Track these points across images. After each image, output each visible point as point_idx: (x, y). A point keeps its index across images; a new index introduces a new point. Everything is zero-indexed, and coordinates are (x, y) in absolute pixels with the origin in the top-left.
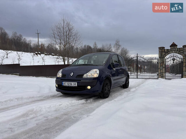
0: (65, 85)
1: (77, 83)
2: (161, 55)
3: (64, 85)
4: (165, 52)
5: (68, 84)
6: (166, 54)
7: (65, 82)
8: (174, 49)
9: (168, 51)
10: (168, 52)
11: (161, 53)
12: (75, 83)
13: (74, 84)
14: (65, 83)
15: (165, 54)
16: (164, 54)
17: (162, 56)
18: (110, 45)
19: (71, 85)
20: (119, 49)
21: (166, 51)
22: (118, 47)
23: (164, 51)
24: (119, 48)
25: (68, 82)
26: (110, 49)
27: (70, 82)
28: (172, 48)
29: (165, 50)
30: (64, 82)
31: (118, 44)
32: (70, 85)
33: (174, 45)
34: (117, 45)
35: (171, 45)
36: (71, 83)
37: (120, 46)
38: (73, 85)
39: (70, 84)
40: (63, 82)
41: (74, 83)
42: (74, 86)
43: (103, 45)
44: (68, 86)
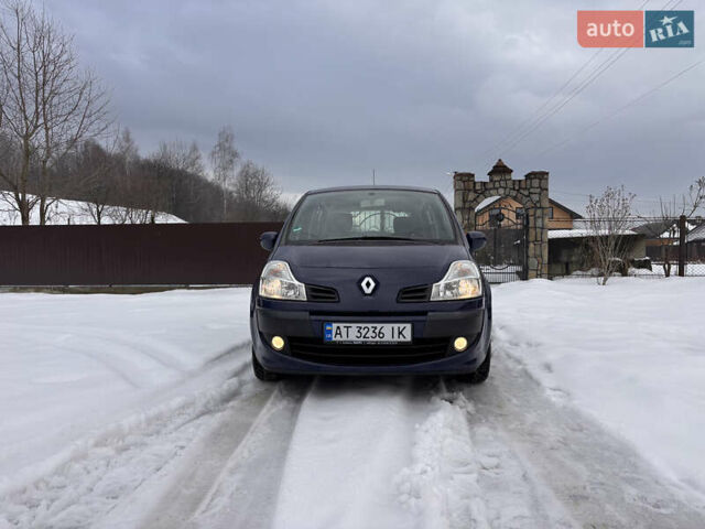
0: (344, 338)
1: (409, 326)
2: (464, 201)
3: (338, 338)
4: (475, 191)
5: (364, 332)
6: (479, 200)
7: (341, 325)
8: (503, 184)
9: (486, 189)
10: (484, 190)
11: (464, 194)
12: (402, 326)
13: (395, 333)
14: (344, 331)
15: (475, 199)
16: (471, 196)
17: (467, 205)
18: (195, 149)
19: (377, 339)
20: (232, 169)
21: (478, 187)
22: (228, 157)
23: (472, 187)
24: (231, 161)
25: (363, 325)
26: (193, 164)
27: (370, 325)
28: (496, 178)
29: (475, 183)
30: (335, 325)
31: (227, 145)
32: (371, 337)
33: (500, 170)
34: (226, 151)
35: (491, 169)
36: (379, 326)
37: (235, 155)
38: (388, 338)
39: (370, 334)
40: (330, 323)
41: (396, 326)
42: (396, 339)
43: (165, 147)
44: (364, 344)
